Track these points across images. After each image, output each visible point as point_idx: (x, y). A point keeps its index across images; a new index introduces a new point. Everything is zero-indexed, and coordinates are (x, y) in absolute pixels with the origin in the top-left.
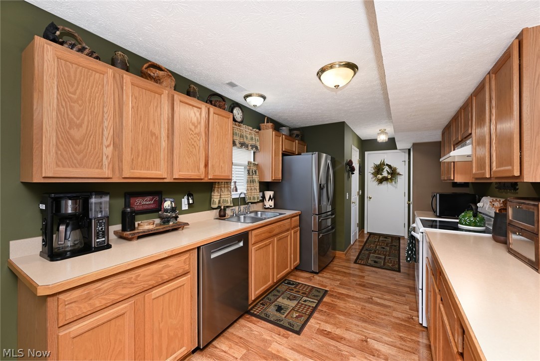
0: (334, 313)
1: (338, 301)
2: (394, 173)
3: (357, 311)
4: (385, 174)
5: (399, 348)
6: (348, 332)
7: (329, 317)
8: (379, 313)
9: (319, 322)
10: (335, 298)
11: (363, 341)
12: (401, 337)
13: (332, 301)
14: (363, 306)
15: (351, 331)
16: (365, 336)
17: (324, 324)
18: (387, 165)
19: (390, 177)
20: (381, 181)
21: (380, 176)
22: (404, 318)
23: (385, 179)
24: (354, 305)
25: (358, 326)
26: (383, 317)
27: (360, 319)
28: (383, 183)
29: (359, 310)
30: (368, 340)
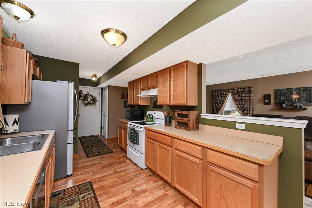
0: (108, 190)
1: (103, 182)
2: (94, 100)
3: (117, 181)
4: (89, 100)
5: (145, 183)
6: (124, 193)
7: (108, 194)
8: (125, 175)
9: (106, 201)
10: (99, 182)
11: (133, 192)
12: (141, 178)
13: (99, 185)
14: (116, 176)
15: (125, 192)
16: (132, 189)
17: (110, 199)
18: (90, 95)
19: (92, 102)
20: (86, 105)
21: (86, 102)
22: (134, 171)
23: (89, 103)
24: (112, 179)
25: (124, 187)
26: (128, 175)
27: (122, 184)
28: (88, 105)
29: (117, 179)
30: (134, 189)
